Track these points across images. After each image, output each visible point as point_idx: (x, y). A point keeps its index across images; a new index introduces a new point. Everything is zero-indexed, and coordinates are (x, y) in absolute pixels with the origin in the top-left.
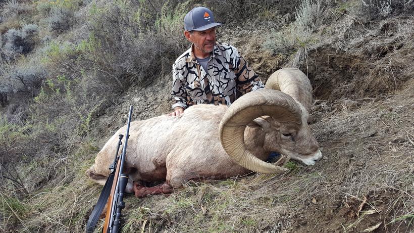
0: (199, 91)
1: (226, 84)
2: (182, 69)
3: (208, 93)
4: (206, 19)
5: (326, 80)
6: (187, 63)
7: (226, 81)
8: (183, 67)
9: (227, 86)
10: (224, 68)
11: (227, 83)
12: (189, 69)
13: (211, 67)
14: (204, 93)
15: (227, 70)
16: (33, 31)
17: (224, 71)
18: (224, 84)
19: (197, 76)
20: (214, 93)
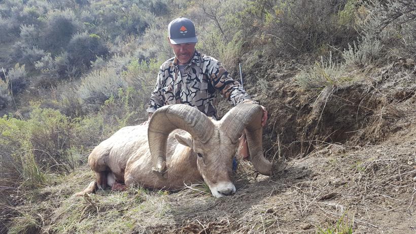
0: (171, 95)
1: (194, 94)
2: (164, 71)
3: (178, 98)
4: (182, 32)
5: (348, 124)
6: (170, 67)
7: (195, 90)
8: (166, 69)
9: (195, 96)
10: (197, 78)
11: (195, 92)
12: (170, 72)
13: (187, 74)
14: (174, 98)
15: (199, 80)
16: (155, 53)
17: (195, 80)
18: (192, 93)
19: (173, 80)
20: (182, 99)
